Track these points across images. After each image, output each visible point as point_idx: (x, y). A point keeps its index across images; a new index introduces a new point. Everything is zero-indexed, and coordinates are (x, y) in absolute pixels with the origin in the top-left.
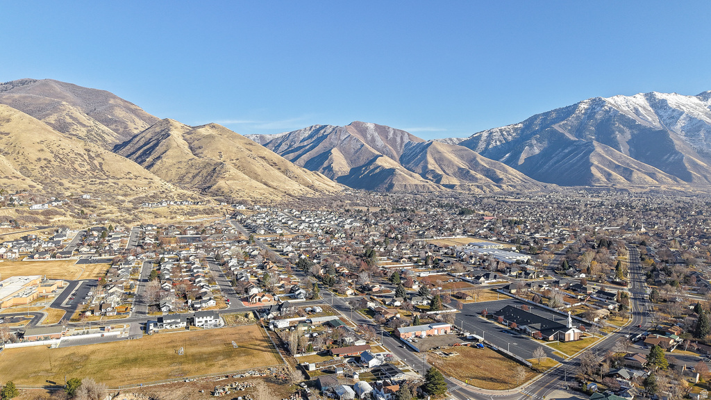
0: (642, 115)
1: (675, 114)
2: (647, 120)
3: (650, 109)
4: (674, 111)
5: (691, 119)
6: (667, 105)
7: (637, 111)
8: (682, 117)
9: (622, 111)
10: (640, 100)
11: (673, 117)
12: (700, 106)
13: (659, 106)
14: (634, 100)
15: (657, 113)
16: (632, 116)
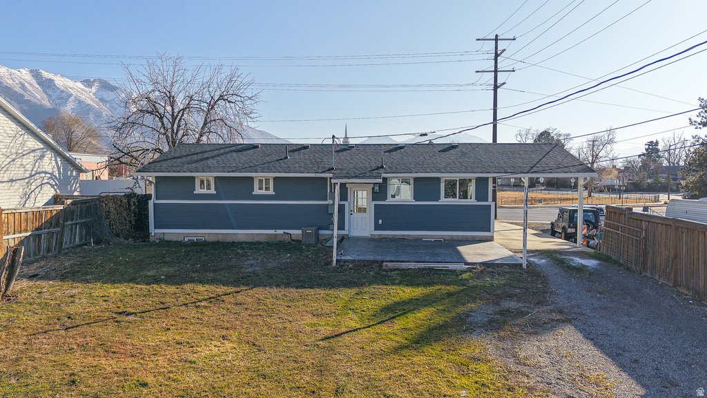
0: (30, 91)
1: (64, 95)
2: (35, 97)
3: (37, 86)
4: (62, 91)
5: (80, 102)
6: (55, 85)
7: (23, 87)
8: (71, 99)
9: (7, 83)
10: (25, 74)
11: (62, 98)
12: (85, 91)
13: (47, 85)
14: (19, 74)
15: (44, 91)
16: (18, 89)
